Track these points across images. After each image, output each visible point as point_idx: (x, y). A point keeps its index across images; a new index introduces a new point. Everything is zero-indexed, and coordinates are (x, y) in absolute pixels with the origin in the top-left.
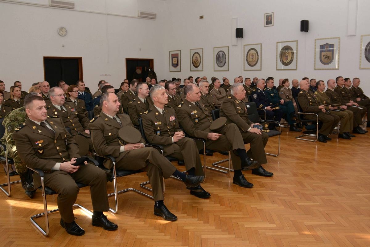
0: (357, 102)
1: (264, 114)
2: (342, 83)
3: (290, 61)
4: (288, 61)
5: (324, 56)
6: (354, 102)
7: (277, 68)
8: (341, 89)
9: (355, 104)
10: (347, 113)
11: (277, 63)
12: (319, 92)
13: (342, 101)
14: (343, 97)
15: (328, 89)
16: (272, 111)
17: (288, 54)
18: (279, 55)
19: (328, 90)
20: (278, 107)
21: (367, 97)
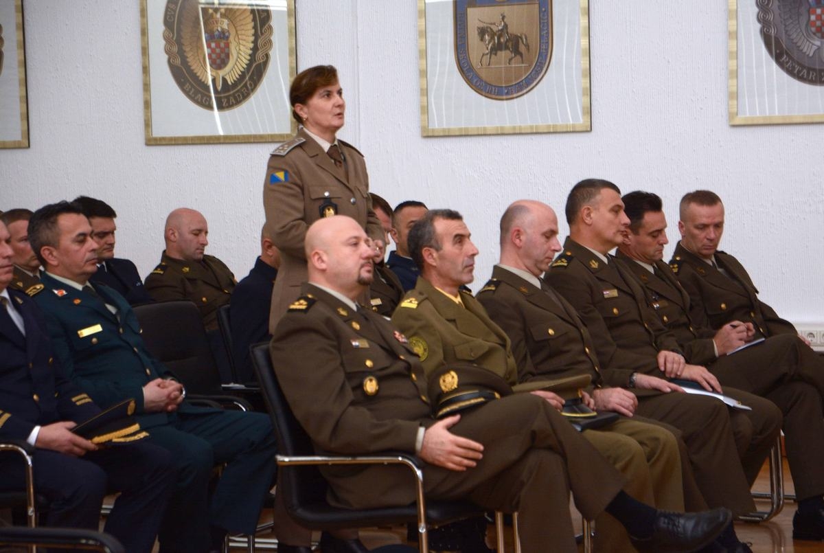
0: (710, 362)
1: (25, 489)
2: (610, 233)
3: (242, 76)
4: (232, 72)
5: (482, 32)
6: (688, 362)
7: (148, 124)
8: (594, 271)
9: (698, 372)
10: (632, 442)
11: (146, 87)
12: (430, 297)
13: (598, 354)
14: (613, 324)
15: (497, 270)
16: (89, 455)
17: (225, 24)
18: (162, 28)
19: (501, 276)
20: (136, 427)
21: (787, 325)
